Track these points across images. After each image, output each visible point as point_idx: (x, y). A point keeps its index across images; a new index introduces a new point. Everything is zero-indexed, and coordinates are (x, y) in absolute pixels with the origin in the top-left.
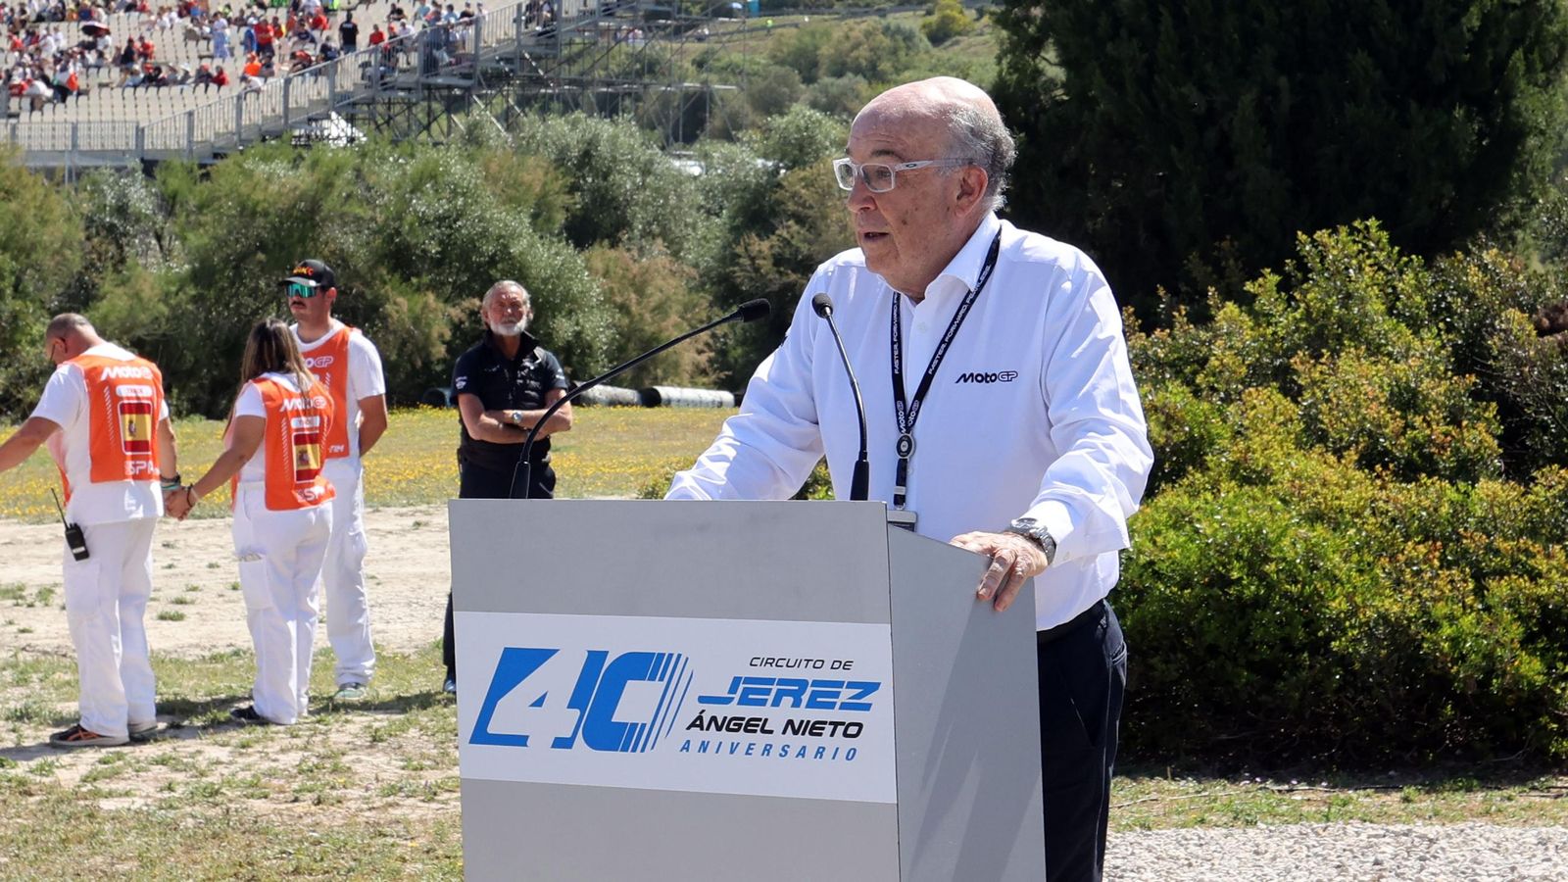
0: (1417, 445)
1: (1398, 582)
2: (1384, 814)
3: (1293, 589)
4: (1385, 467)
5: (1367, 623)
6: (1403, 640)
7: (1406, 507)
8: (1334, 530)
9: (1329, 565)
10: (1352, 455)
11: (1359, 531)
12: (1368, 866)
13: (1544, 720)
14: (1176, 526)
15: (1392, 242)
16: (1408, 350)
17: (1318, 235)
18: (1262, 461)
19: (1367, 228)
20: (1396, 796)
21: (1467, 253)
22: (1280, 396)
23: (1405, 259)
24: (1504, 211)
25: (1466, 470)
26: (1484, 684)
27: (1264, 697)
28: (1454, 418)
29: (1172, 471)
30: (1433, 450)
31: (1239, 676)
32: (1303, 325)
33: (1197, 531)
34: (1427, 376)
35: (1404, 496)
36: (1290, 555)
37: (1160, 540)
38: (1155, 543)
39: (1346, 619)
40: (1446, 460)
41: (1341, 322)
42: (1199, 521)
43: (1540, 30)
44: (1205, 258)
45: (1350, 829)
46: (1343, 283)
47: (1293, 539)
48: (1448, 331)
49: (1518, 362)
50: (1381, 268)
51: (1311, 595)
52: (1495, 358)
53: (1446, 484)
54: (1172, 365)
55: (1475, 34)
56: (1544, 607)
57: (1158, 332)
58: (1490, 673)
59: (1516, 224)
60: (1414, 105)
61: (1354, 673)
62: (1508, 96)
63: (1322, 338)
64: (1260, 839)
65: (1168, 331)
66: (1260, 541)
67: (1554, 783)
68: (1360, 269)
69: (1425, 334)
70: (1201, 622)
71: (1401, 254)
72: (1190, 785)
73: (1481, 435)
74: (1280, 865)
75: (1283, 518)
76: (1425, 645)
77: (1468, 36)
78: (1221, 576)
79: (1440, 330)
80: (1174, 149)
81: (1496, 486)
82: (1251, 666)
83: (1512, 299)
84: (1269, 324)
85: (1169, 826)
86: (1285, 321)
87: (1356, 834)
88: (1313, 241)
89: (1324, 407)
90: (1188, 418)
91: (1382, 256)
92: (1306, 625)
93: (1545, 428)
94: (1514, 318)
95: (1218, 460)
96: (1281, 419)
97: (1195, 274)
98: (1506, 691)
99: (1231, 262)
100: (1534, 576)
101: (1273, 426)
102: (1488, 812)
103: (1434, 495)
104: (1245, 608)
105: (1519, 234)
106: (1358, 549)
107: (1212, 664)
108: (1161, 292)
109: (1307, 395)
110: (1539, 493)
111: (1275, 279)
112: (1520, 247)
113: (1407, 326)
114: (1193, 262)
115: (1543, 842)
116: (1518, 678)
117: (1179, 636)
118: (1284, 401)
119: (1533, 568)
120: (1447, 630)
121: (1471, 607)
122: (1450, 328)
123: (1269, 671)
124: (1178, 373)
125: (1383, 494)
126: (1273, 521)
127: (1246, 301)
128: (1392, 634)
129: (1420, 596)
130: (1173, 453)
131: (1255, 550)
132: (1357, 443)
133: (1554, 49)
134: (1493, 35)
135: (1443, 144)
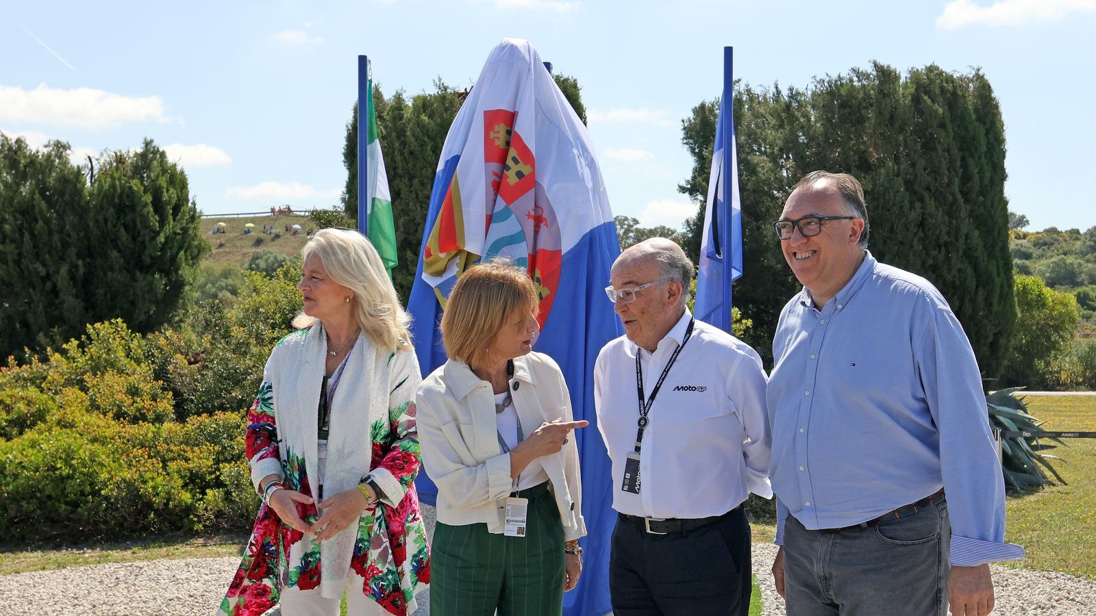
0: (138, 410)
1: (130, 465)
2: (124, 560)
3: (85, 470)
4: (124, 419)
5: (117, 483)
6: (132, 488)
7: (133, 435)
8: (103, 445)
9: (100, 460)
10: (110, 415)
11: (113, 445)
12: (113, 580)
13: (191, 516)
14: (33, 447)
15: (128, 328)
16: (134, 371)
17: (96, 325)
18: (71, 418)
19: (117, 322)
20: (129, 552)
21: (161, 332)
22: (80, 391)
23: (134, 335)
24: (176, 316)
25: (159, 419)
26: (166, 504)
27: (72, 516)
28: (154, 398)
29: (31, 424)
30: (145, 411)
31: (61, 507)
32: (89, 362)
33: (41, 448)
34: (143, 381)
35: (132, 430)
36: (83, 457)
37: (24, 453)
38: (22, 454)
39: (108, 481)
40: (151, 415)
41: (106, 360)
42: (42, 444)
43: (190, 244)
44: (46, 335)
45: (106, 566)
46: (107, 345)
47: (84, 450)
48: (152, 364)
49: (181, 375)
50: (123, 339)
51: (92, 472)
52: (171, 374)
53: (151, 425)
54: (31, 380)
55: (162, 244)
56: (191, 472)
57: (24, 366)
58: (169, 500)
59: (181, 321)
60: (138, 273)
61: (112, 503)
62: (177, 270)
63: (97, 368)
64: (67, 573)
65: (29, 366)
66: (70, 451)
67: (196, 541)
68: (114, 339)
69: (143, 365)
70: (44, 486)
71: (132, 333)
72: (39, 553)
73: (166, 405)
74: (75, 583)
75: (80, 441)
76: (141, 490)
77: (160, 245)
78: (52, 466)
79: (149, 363)
80: (31, 290)
81: (171, 424)
82: (67, 503)
83: (178, 350)
84: (74, 362)
85: (28, 571)
86: (81, 360)
87: (109, 567)
88: (94, 328)
89: (98, 395)
90: (38, 402)
91: (124, 334)
92: (90, 485)
93: (192, 401)
94: (179, 359)
95: (53, 417)
96: (79, 400)
97: (42, 342)
98: (175, 506)
99: (58, 337)
100: (187, 460)
101: (76, 404)
102: (168, 555)
103: (146, 430)
104: (63, 479)
105: (182, 325)
106: (113, 453)
107: (49, 503)
108: (26, 349)
109: (91, 390)
110: (189, 427)
111: (77, 342)
112: (183, 330)
113: (135, 362)
114: (41, 337)
115: (187, 565)
116: (180, 502)
117: (34, 492)
118: (81, 394)
119: (187, 457)
120: (151, 484)
121: (161, 474)
122: (153, 362)
123: (75, 505)
124: (33, 383)
125: (124, 430)
126: (76, 442)
127: (64, 352)
128: (128, 486)
129: (139, 471)
130: (31, 416)
131: (68, 455)
132: (113, 410)
133: (196, 251)
134: (170, 245)
135: (151, 289)
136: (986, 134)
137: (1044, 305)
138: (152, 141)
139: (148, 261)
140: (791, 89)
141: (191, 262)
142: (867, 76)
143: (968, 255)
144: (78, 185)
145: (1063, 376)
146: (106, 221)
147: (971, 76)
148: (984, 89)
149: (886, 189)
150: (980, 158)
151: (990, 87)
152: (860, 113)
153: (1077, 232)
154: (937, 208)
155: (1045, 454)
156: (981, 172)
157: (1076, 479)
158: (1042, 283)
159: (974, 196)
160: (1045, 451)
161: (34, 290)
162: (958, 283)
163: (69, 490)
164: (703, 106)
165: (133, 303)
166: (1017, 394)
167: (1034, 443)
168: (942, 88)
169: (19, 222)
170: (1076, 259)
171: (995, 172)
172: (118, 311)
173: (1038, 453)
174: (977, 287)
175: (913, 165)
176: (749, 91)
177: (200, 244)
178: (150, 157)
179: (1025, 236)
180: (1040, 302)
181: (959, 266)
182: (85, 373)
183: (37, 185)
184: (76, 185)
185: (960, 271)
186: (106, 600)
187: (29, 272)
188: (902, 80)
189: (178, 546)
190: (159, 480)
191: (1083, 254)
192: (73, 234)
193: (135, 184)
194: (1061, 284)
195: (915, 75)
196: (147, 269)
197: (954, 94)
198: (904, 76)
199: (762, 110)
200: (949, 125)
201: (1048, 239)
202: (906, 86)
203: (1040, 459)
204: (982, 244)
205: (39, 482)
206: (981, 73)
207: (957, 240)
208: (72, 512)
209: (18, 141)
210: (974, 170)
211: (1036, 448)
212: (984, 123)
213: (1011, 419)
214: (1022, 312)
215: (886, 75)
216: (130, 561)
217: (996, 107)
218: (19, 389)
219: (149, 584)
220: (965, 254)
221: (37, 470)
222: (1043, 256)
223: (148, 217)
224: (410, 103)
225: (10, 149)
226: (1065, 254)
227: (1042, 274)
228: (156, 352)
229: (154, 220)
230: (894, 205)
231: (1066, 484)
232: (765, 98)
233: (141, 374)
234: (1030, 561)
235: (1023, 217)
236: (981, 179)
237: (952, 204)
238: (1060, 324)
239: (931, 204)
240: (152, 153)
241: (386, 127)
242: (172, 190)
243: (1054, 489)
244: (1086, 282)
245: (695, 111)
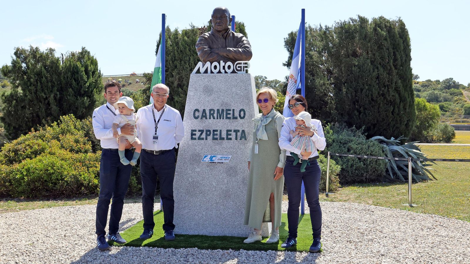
0: (79, 148)
1: (75, 169)
2: (73, 205)
3: (59, 171)
4: (73, 151)
5: (70, 176)
6: (76, 178)
7: (77, 158)
8: (65, 161)
9: (64, 167)
10: (68, 150)
11: (69, 162)
12: (69, 213)
14: (40, 162)
15: (75, 118)
16: (77, 134)
17: (63, 116)
18: (54, 151)
19: (71, 115)
20: (75, 202)
21: (87, 119)
25: (86, 152)
26: (88, 184)
28: (84, 144)
29: (39, 153)
30: (81, 149)
31: (50, 185)
32: (61, 130)
34: (80, 138)
35: (76, 156)
36: (58, 166)
38: (36, 165)
39: (67, 175)
40: (83, 150)
41: (67, 130)
42: (43, 161)
43: (98, 86)
44: (45, 120)
45: (66, 207)
46: (67, 124)
47: (58, 163)
51: (61, 172)
52: (91, 135)
53: (83, 154)
57: (37, 132)
58: (89, 182)
60: (79, 97)
61: (68, 183)
62: (93, 96)
63: (63, 133)
64: (52, 210)
65: (39, 131)
68: (70, 122)
69: (80, 131)
70: (44, 177)
71: (77, 119)
72: (41, 202)
73: (89, 146)
74: (55, 213)
75: (57, 160)
76: (79, 178)
77: (87, 86)
78: (47, 169)
80: (40, 103)
81: (91, 154)
82: (52, 183)
84: (55, 130)
85: (37, 209)
87: (67, 208)
89: (64, 143)
90: (42, 145)
91: (73, 120)
92: (61, 176)
95: (48, 150)
96: (57, 145)
98: (92, 185)
99: (50, 121)
103: (81, 156)
104: (51, 174)
106: (69, 164)
107: (45, 183)
108: (38, 125)
109: (61, 141)
110: (98, 155)
111: (56, 123)
113: (78, 130)
114: (44, 121)
116: (94, 183)
117: (40, 179)
118: (58, 142)
120: (83, 176)
121: (87, 172)
122: (84, 130)
124: (40, 138)
125: (73, 156)
127: (51, 126)
128: (74, 177)
129: (79, 171)
130: (39, 150)
131: (53, 165)
132: (69, 148)
133: (100, 89)
134: (91, 86)
135: (83, 103)
136: (403, 43)
137: (426, 110)
138: (85, 48)
139: (83, 93)
140: (326, 26)
141: (98, 93)
142: (356, 21)
143: (397, 90)
144: (58, 64)
145: (434, 138)
146: (68, 78)
147: (397, 20)
148: (402, 25)
149: (363, 64)
150: (401, 52)
151: (404, 24)
152: (353, 35)
153: (439, 81)
154: (383, 71)
155: (427, 168)
156: (401, 57)
157: (441, 178)
158: (425, 101)
159: (399, 67)
160: (428, 167)
161: (41, 103)
162: (392, 100)
163: (53, 178)
164: (292, 33)
165: (77, 108)
166: (416, 144)
167: (424, 163)
168: (385, 25)
169: (36, 78)
170: (439, 92)
171: (407, 57)
172: (71, 111)
173: (425, 167)
174: (400, 102)
175: (374, 55)
176: (310, 27)
177: (102, 86)
178: (84, 53)
179: (418, 83)
180: (425, 108)
181: (393, 94)
182: (60, 134)
183: (43, 65)
184: (57, 64)
185: (393, 96)
186: (66, 220)
187: (40, 96)
188: (370, 22)
189: (92, 200)
190: (86, 175)
191: (441, 90)
192: (56, 83)
193: (78, 64)
194: (433, 102)
195: (375, 20)
196: (82, 96)
197: (390, 27)
198: (370, 21)
199: (315, 34)
200: (388, 39)
201: (427, 84)
202: (371, 24)
203: (426, 170)
204: (402, 85)
205: (42, 175)
206: (401, 19)
207: (392, 84)
208: (55, 187)
209: (37, 48)
210: (399, 57)
211: (424, 165)
212: (402, 38)
213: (414, 154)
214: (418, 112)
215: (363, 20)
216: (75, 205)
217: (407, 32)
218: (35, 140)
219: (82, 214)
220: (395, 89)
221: (41, 170)
222: (425, 90)
223: (83, 76)
224: (181, 33)
225: (34, 51)
226: (434, 90)
227: (425, 97)
228: (85, 127)
229: (85, 77)
230: (366, 70)
231: (437, 180)
232: (316, 29)
233: (80, 135)
234: (424, 210)
235: (417, 75)
236: (401, 60)
237: (390, 70)
238: (433, 117)
239: (381, 69)
240: (85, 52)
241: (171, 42)
242: (92, 66)
243: (432, 182)
244: (443, 101)
245: (289, 35)
